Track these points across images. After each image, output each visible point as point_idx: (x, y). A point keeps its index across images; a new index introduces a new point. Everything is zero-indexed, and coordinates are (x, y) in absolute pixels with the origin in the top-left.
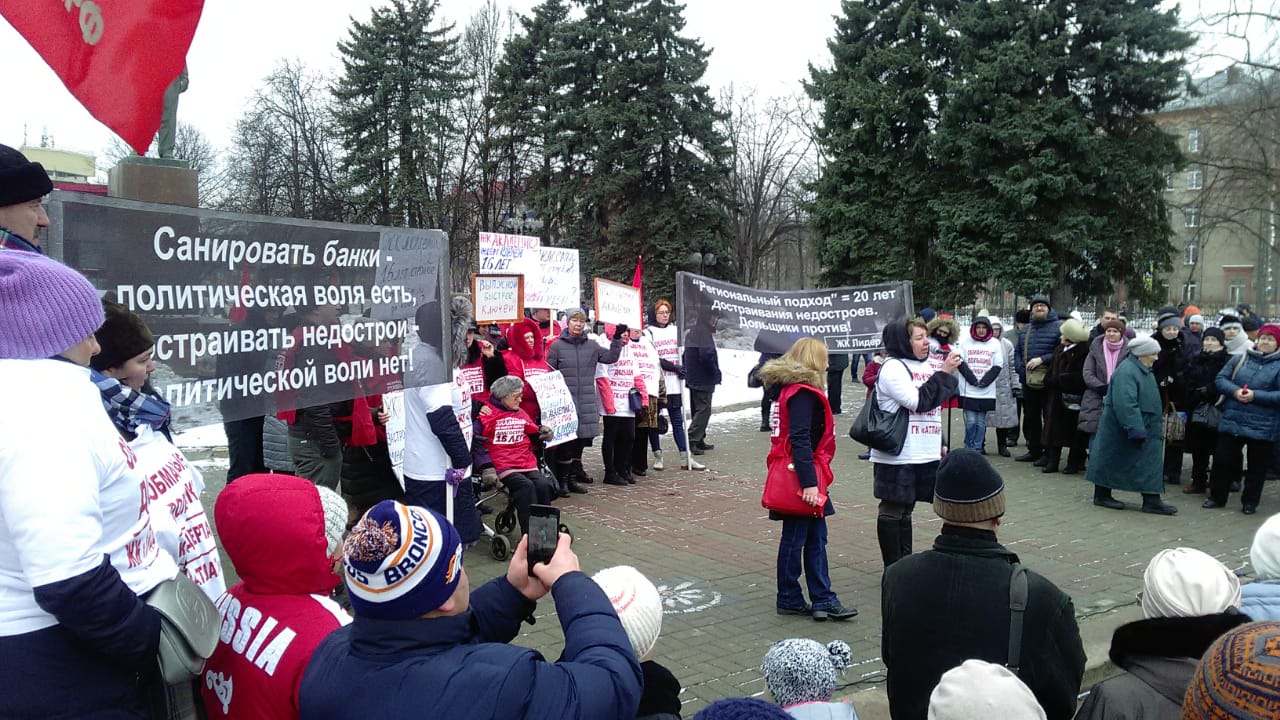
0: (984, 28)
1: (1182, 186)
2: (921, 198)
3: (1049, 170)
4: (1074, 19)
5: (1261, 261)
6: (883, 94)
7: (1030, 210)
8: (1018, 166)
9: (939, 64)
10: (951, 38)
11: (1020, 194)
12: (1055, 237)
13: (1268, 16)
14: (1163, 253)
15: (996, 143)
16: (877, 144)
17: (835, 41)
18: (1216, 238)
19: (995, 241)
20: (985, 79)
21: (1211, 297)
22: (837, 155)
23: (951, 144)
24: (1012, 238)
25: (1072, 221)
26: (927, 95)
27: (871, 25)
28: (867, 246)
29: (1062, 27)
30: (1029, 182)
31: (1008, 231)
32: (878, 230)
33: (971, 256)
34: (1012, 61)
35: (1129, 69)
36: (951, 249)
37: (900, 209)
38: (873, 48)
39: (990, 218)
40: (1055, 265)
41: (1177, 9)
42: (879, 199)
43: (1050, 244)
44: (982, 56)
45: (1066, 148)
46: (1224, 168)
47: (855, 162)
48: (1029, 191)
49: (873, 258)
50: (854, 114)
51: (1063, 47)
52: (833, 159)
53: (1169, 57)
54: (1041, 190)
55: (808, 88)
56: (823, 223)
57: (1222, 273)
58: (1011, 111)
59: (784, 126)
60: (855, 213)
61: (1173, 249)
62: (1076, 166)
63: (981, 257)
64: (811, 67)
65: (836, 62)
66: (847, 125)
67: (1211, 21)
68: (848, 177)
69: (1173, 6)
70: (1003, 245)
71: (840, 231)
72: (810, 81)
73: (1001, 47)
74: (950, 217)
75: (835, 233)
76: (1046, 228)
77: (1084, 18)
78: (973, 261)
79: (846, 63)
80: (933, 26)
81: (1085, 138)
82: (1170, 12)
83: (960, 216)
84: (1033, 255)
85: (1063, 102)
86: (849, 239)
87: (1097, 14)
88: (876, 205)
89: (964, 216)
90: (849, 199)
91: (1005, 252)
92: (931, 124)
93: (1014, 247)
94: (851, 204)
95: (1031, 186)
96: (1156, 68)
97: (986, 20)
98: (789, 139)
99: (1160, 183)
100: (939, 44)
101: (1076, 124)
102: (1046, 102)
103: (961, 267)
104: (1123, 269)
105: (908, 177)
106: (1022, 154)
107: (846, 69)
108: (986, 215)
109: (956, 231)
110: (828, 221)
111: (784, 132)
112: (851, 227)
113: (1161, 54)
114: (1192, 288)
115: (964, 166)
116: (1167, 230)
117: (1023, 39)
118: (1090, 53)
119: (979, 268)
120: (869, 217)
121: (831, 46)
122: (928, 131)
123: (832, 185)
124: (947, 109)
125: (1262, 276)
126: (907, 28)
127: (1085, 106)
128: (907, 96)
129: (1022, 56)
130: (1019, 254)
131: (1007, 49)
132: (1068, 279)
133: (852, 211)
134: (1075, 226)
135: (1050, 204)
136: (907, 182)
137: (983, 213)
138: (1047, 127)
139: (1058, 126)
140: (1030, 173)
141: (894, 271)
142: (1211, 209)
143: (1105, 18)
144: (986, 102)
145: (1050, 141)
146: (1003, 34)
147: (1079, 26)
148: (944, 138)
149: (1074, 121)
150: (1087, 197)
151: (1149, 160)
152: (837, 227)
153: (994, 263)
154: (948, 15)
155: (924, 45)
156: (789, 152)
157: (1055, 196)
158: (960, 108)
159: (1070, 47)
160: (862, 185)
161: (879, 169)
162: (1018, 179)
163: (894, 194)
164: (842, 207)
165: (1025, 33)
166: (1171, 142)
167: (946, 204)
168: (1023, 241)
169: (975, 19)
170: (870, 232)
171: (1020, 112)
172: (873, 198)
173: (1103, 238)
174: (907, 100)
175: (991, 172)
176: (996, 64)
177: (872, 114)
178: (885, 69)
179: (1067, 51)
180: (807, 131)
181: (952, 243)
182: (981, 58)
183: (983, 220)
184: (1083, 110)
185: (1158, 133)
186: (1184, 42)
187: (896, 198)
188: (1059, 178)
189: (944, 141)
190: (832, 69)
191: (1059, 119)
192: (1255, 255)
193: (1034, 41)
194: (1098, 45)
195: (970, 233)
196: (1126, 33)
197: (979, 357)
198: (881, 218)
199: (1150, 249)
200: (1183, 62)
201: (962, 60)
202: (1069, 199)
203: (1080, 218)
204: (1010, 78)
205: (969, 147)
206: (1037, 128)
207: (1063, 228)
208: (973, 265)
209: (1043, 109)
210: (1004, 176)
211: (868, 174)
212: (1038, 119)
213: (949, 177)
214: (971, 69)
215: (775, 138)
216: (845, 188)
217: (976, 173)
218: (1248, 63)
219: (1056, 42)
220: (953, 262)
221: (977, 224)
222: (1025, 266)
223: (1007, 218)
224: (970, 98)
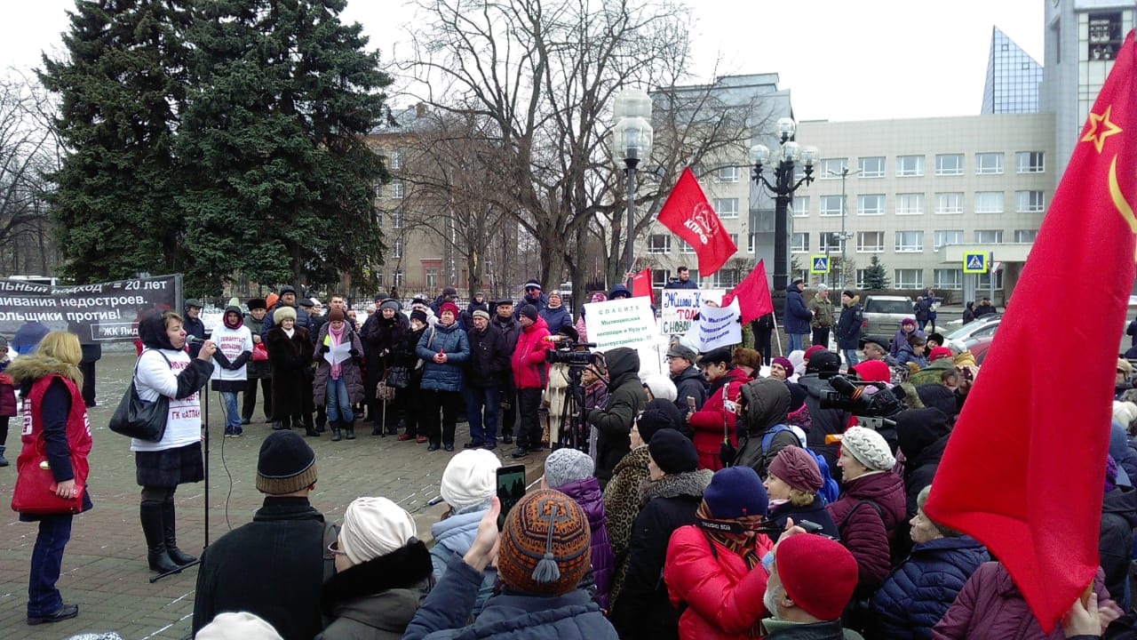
0: (217, 45)
1: (388, 196)
2: (166, 194)
3: (281, 177)
4: (296, 49)
5: (447, 256)
6: (123, 93)
7: (267, 210)
8: (253, 171)
9: (177, 71)
10: (187, 49)
11: (257, 196)
12: (289, 235)
13: (443, 68)
14: (376, 249)
15: (233, 149)
16: (119, 140)
17: (70, 35)
18: (415, 237)
19: (238, 236)
20: (221, 91)
21: (413, 283)
22: (78, 147)
23: (193, 146)
24: (253, 234)
25: (303, 221)
26: (166, 99)
27: (108, 27)
28: (114, 239)
29: (286, 55)
30: (265, 185)
31: (249, 227)
32: (124, 223)
33: (217, 250)
34: (245, 78)
35: (343, 98)
36: (198, 243)
37: (146, 204)
38: (110, 49)
39: (232, 216)
40: (291, 259)
41: (377, 53)
42: (124, 193)
43: (287, 241)
44: (217, 70)
45: (294, 158)
46: (418, 183)
47: (97, 157)
48: (265, 193)
49: (121, 251)
50: (94, 110)
51: (287, 72)
52: (74, 151)
53: (373, 91)
54: (275, 193)
55: (43, 78)
56: (66, 214)
57: (420, 263)
58: (245, 122)
59: (17, 112)
60: (100, 206)
61: (385, 247)
62: (303, 174)
63: (227, 250)
64: (45, 57)
65: (73, 57)
66: (87, 120)
67: (403, 67)
68: (91, 170)
69: (374, 51)
70: (245, 240)
71: (85, 222)
72: (45, 71)
73: (234, 64)
74: (197, 213)
75: (79, 224)
76: (281, 227)
77: (304, 49)
78: (219, 253)
79: (84, 58)
80: (170, 36)
81: (310, 152)
82: (372, 55)
83: (205, 213)
84: (272, 250)
85: (290, 119)
86: (95, 231)
87: (314, 47)
88: (122, 199)
89: (209, 211)
90: (93, 192)
91: (248, 246)
92: (173, 126)
93: (255, 242)
94: (96, 197)
95: (266, 189)
96: (363, 100)
97: (219, 38)
98: (23, 126)
99: (371, 194)
100: (175, 53)
101: (301, 139)
102: (276, 118)
103: (209, 260)
104: (347, 262)
105: (153, 174)
106: (259, 161)
107: (84, 64)
108: (230, 212)
109: (202, 226)
110: (72, 213)
111: (18, 120)
112: (96, 220)
113: (367, 88)
114: (400, 276)
115: (206, 166)
116: (378, 233)
117: (252, 60)
118: (310, 80)
119: (225, 260)
120: (115, 210)
121: (66, 40)
122: (170, 132)
123: (74, 177)
124: (187, 113)
125: (448, 267)
126: (143, 33)
127: (309, 124)
128: (147, 97)
129: (253, 75)
130: (260, 248)
131: (239, 67)
132: (303, 270)
133: (98, 204)
134: (306, 226)
135: (285, 207)
136: (152, 178)
137: (226, 210)
138: (276, 138)
139: (287, 139)
140: (266, 177)
141: (143, 263)
142: (411, 215)
143: (321, 52)
144: (223, 111)
145: (279, 152)
146: (235, 53)
147: (301, 55)
148: (186, 140)
149: (300, 136)
150: (314, 202)
151: (363, 174)
152: (81, 219)
153: (239, 256)
154: (184, 28)
155: (161, 52)
156: (24, 140)
157: (286, 200)
158: (198, 114)
159: (293, 72)
160: (106, 179)
161: (122, 164)
162: (255, 182)
163: (139, 189)
164: (86, 199)
165: (254, 54)
166: (378, 161)
167: (191, 201)
168: (263, 237)
169: (209, 36)
170: (116, 224)
171: (254, 124)
172: (119, 192)
173: (327, 238)
174: (147, 102)
175: (232, 174)
176: (230, 78)
177: (111, 111)
178: (125, 69)
179: (292, 75)
180: (44, 120)
181: (199, 238)
182: (216, 72)
183: (227, 217)
184: (307, 128)
185: (368, 153)
186: (385, 81)
187: (141, 193)
188: (289, 185)
189: (186, 143)
190: (69, 62)
191: (287, 133)
192: (442, 250)
193: (263, 63)
194: (317, 74)
195: (214, 228)
196: (339, 66)
197: (231, 343)
198: (127, 212)
199: (366, 248)
200: (384, 96)
201: (199, 71)
202: (297, 204)
203: (309, 220)
204: (242, 93)
205: (209, 150)
206: (270, 139)
207: (297, 227)
208: (219, 257)
209: (273, 123)
210: (243, 179)
211: (112, 168)
212: (269, 131)
213: (192, 176)
214: (208, 80)
215: (7, 125)
216: (88, 181)
217: (218, 175)
218: (432, 103)
219: (282, 67)
220: (201, 255)
221: (222, 221)
222: (266, 258)
223: (248, 216)
224: (208, 107)
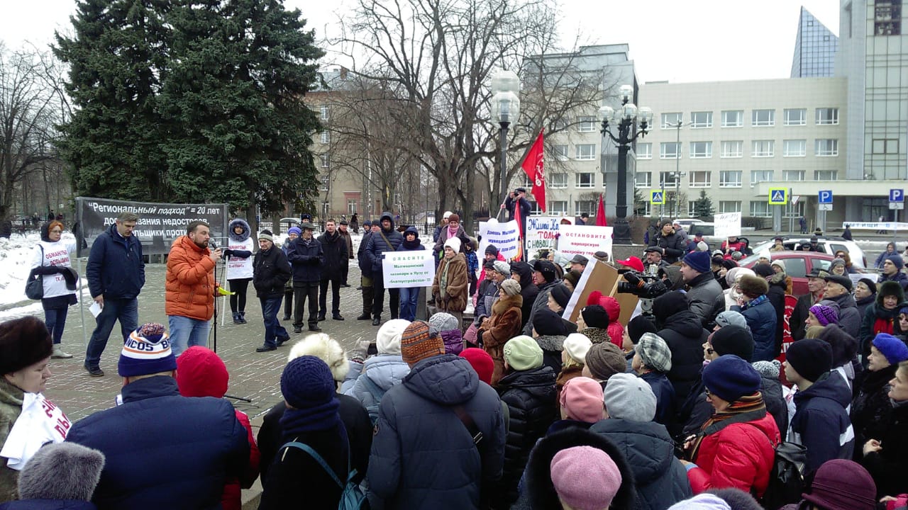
0: (191, 27)
1: (319, 142)
2: (152, 142)
3: (241, 129)
4: (250, 30)
5: (365, 189)
6: (119, 63)
7: (231, 155)
8: (221, 125)
9: (158, 45)
10: (167, 29)
11: (224, 144)
12: (248, 173)
13: (363, 44)
14: (312, 183)
15: (204, 108)
16: (116, 100)
17: (77, 19)
18: (340, 175)
19: (208, 175)
20: (194, 63)
21: (338, 211)
22: (84, 105)
23: (173, 105)
24: (220, 173)
25: (258, 163)
26: (151, 68)
27: (106, 11)
28: (113, 176)
29: (243, 34)
30: (229, 136)
31: (217, 168)
32: (121, 164)
33: (192, 185)
34: (212, 53)
35: (287, 67)
36: (178, 179)
37: (136, 150)
38: (108, 29)
39: (204, 159)
40: (249, 192)
41: (313, 32)
42: (120, 141)
43: (245, 178)
44: (191, 46)
45: (249, 113)
46: (343, 133)
47: (99, 112)
48: (229, 142)
49: (118, 185)
50: (96, 75)
51: (245, 48)
52: (80, 108)
53: (310, 63)
54: (237, 141)
55: (57, 52)
56: (75, 157)
57: (343, 196)
58: (214, 86)
59: (30, 75)
60: (101, 150)
61: (319, 183)
62: (258, 127)
63: (200, 185)
64: (58, 36)
65: (79, 35)
66: (90, 83)
67: (332, 43)
68: (94, 123)
69: (311, 30)
70: (214, 178)
71: (90, 164)
72: (58, 46)
73: (204, 42)
74: (176, 157)
75: (85, 165)
76: (241, 167)
77: (257, 30)
78: (194, 188)
79: (87, 36)
80: (153, 19)
81: (263, 110)
82: (309, 33)
83: (183, 157)
84: (234, 185)
85: (248, 84)
86: (98, 169)
87: (265, 28)
88: (119, 145)
89: (186, 156)
90: (96, 140)
91: (216, 182)
92: (155, 88)
93: (222, 179)
94: (98, 143)
95: (231, 139)
96: (303, 68)
97: (192, 21)
99: (309, 142)
100: (157, 32)
101: (256, 100)
102: (236, 83)
103: (186, 193)
104: (289, 195)
105: (142, 126)
106: (223, 117)
107: (88, 41)
108: (201, 157)
109: (181, 167)
110: (79, 156)
111: (31, 82)
112: (99, 161)
113: (305, 60)
114: (327, 206)
115: (184, 122)
116: (314, 170)
117: (218, 39)
118: (262, 53)
119: (199, 193)
120: (113, 154)
121: (73, 21)
122: (154, 93)
123: (79, 129)
124: (167, 80)
125: (366, 198)
126: (134, 17)
127: (261, 88)
128: (137, 66)
129: (219, 50)
130: (225, 184)
131: (208, 44)
132: (257, 201)
133: (100, 149)
134: (260, 166)
135: (244, 152)
136: (141, 129)
137: (199, 155)
138: (238, 99)
139: (245, 100)
140: (230, 129)
141: (135, 194)
142: (336, 158)
143: (270, 32)
144: (195, 78)
145: (241, 109)
146: (204, 34)
147: (254, 34)
148: (167, 100)
149: (255, 97)
150: (266, 148)
151: (301, 126)
152: (87, 161)
153: (209, 190)
154: (164, 13)
155: (146, 31)
156: (36, 97)
157: (246, 146)
158: (177, 80)
159: (249, 48)
160: (106, 130)
161: (119, 119)
162: (222, 133)
163: (131, 138)
164: (91, 146)
165: (219, 34)
166: (313, 115)
167: (171, 147)
168: (228, 175)
169: (184, 20)
170: (115, 166)
171: (220, 87)
172: (116, 140)
173: (277, 174)
174: (137, 70)
175: (203, 127)
176: (202, 53)
177: (111, 77)
178: (119, 45)
179: (248, 50)
181: (178, 176)
182: (190, 48)
183: (199, 160)
184: (259, 90)
185: (306, 110)
186: (319, 54)
187: (133, 141)
188: (248, 135)
189: (168, 103)
190: (76, 40)
191: (245, 95)
192: (361, 185)
193: (226, 40)
194: (266, 49)
195: (191, 168)
196: (283, 43)
198: (122, 156)
199: (305, 182)
200: (318, 66)
201: (176, 46)
202: (254, 150)
203: (263, 161)
204: (212, 64)
205: (186, 109)
206: (233, 100)
207: (253, 167)
208: (195, 191)
209: (235, 87)
210: (212, 130)
211: (111, 122)
212: (232, 94)
213: (170, 127)
214: (183, 54)
216: (92, 132)
217: (191, 127)
218: (355, 72)
219: (241, 44)
220: (180, 189)
221: (196, 163)
222: (230, 191)
223: (216, 160)
224: (185, 75)
